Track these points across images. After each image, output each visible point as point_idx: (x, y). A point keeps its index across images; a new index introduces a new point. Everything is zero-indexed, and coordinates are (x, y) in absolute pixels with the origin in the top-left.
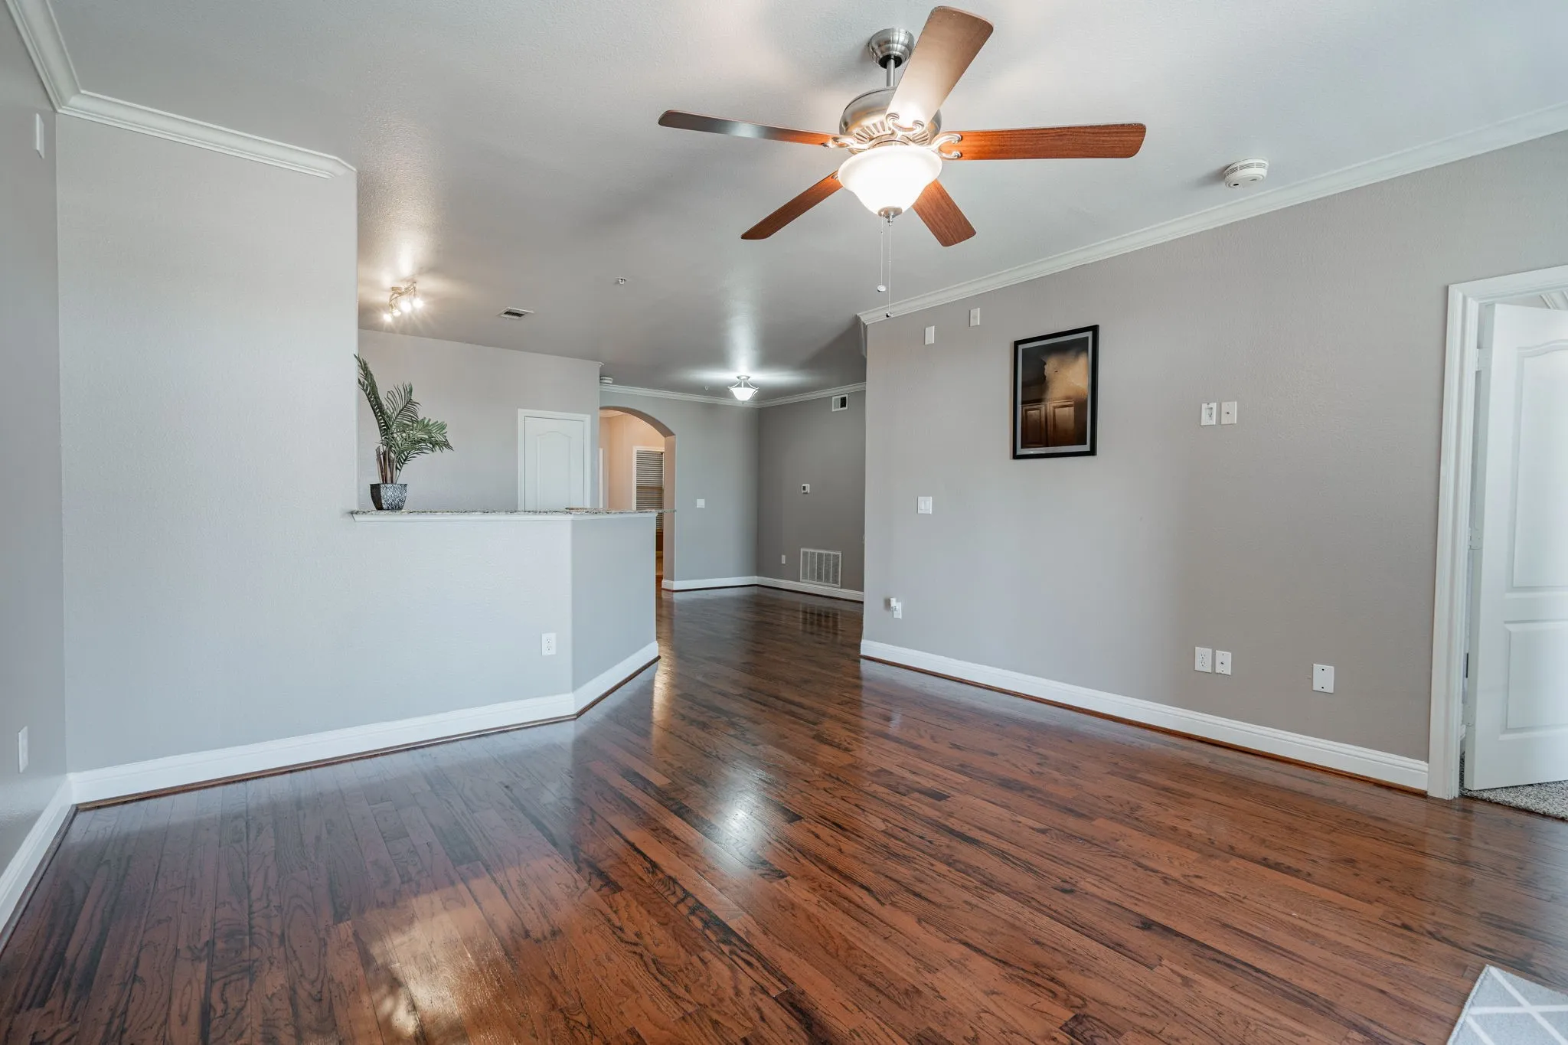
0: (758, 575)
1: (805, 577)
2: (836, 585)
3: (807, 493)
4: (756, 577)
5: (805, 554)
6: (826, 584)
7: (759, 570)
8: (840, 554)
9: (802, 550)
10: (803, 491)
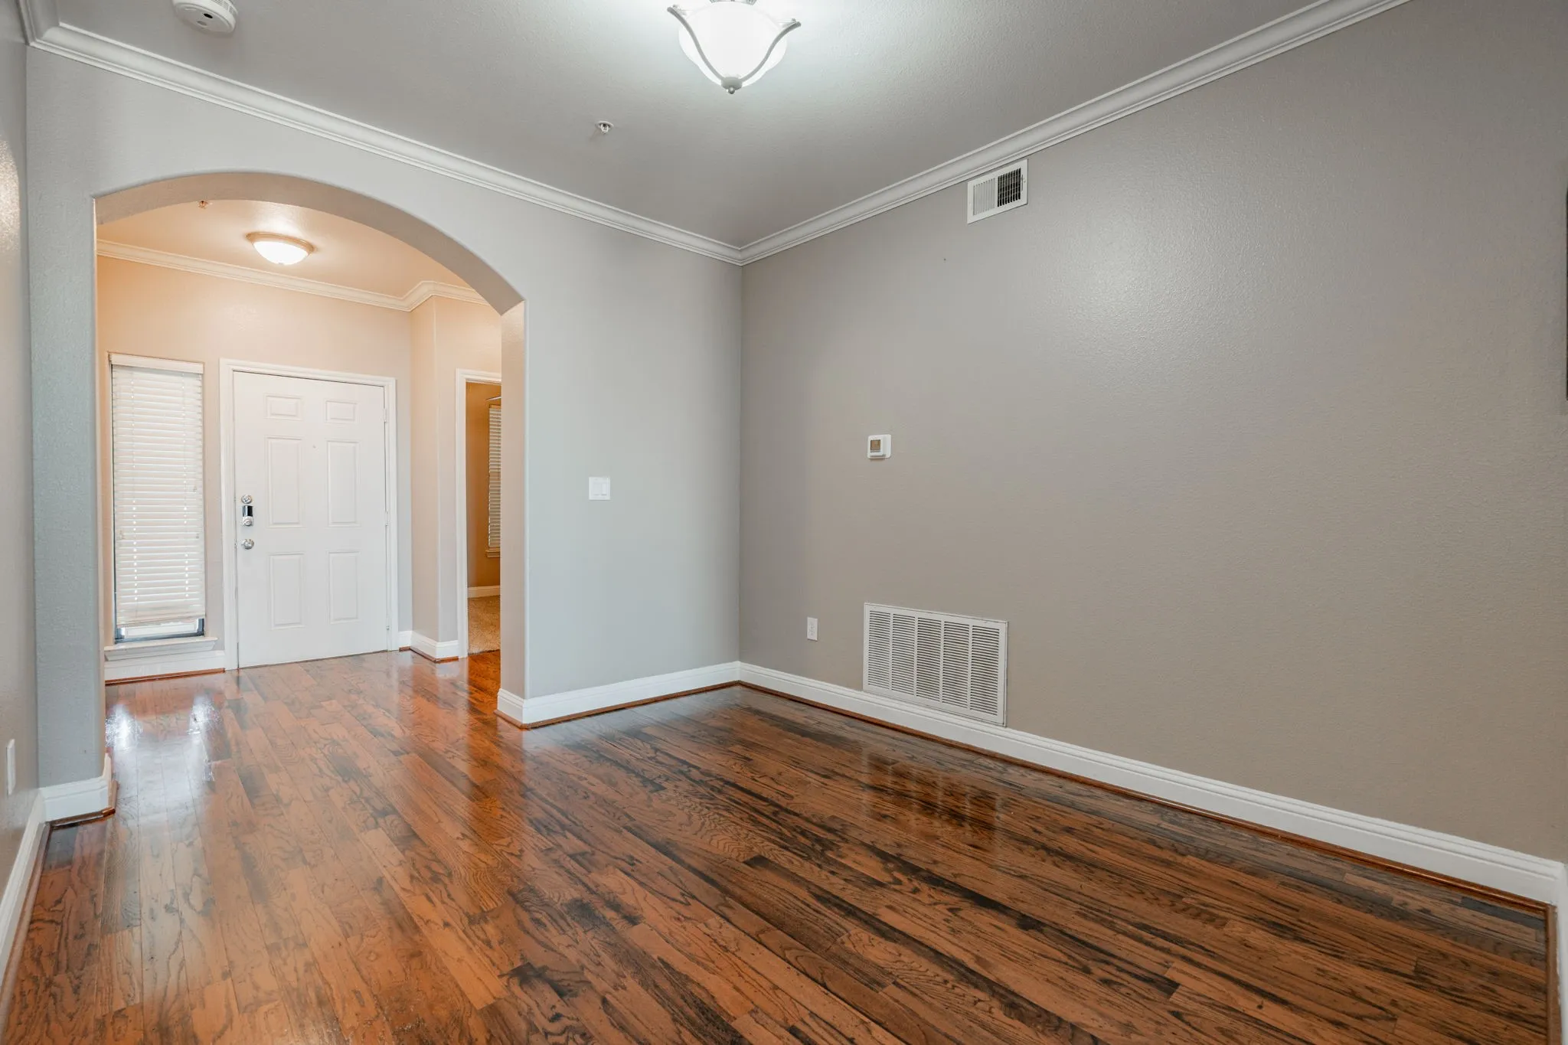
0: (742, 659)
1: (878, 677)
2: (990, 717)
3: (882, 458)
4: (738, 664)
5: (879, 619)
6: (951, 707)
7: (745, 646)
8: (1002, 627)
9: (868, 608)
10: (870, 454)
